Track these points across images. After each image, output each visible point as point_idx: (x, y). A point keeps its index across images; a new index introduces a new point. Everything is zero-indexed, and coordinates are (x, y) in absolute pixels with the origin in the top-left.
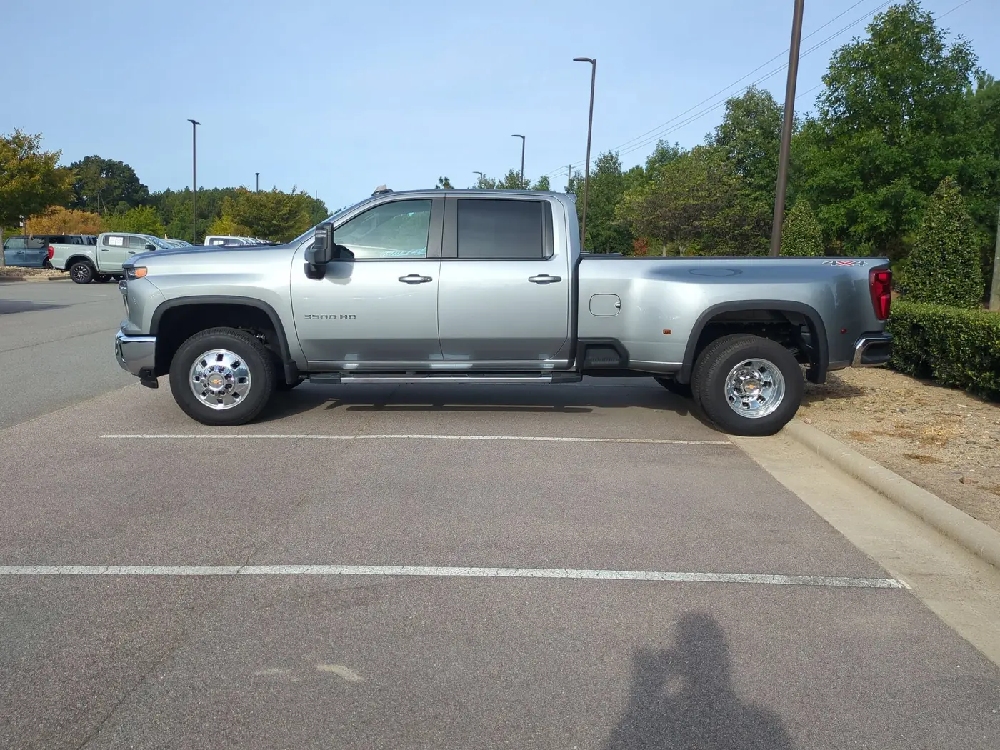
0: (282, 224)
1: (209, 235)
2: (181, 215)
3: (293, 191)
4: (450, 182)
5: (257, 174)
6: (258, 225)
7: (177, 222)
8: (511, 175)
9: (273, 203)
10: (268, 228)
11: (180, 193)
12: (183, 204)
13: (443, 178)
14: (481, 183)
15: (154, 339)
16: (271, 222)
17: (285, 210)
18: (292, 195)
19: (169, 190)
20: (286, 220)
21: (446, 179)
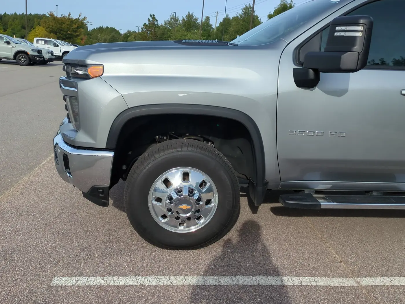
0: (74, 34)
1: (36, 37)
2: (12, 27)
3: (80, 16)
4: (155, 17)
5: (57, 6)
6: (60, 33)
7: (10, 30)
8: (189, 15)
9: (68, 22)
10: (65, 35)
11: (12, 15)
12: (13, 21)
13: (152, 15)
14: (171, 18)
15: (111, 154)
16: (67, 32)
17: (75, 26)
18: (79, 18)
19: (5, 13)
20: (76, 32)
21: (154, 15)
